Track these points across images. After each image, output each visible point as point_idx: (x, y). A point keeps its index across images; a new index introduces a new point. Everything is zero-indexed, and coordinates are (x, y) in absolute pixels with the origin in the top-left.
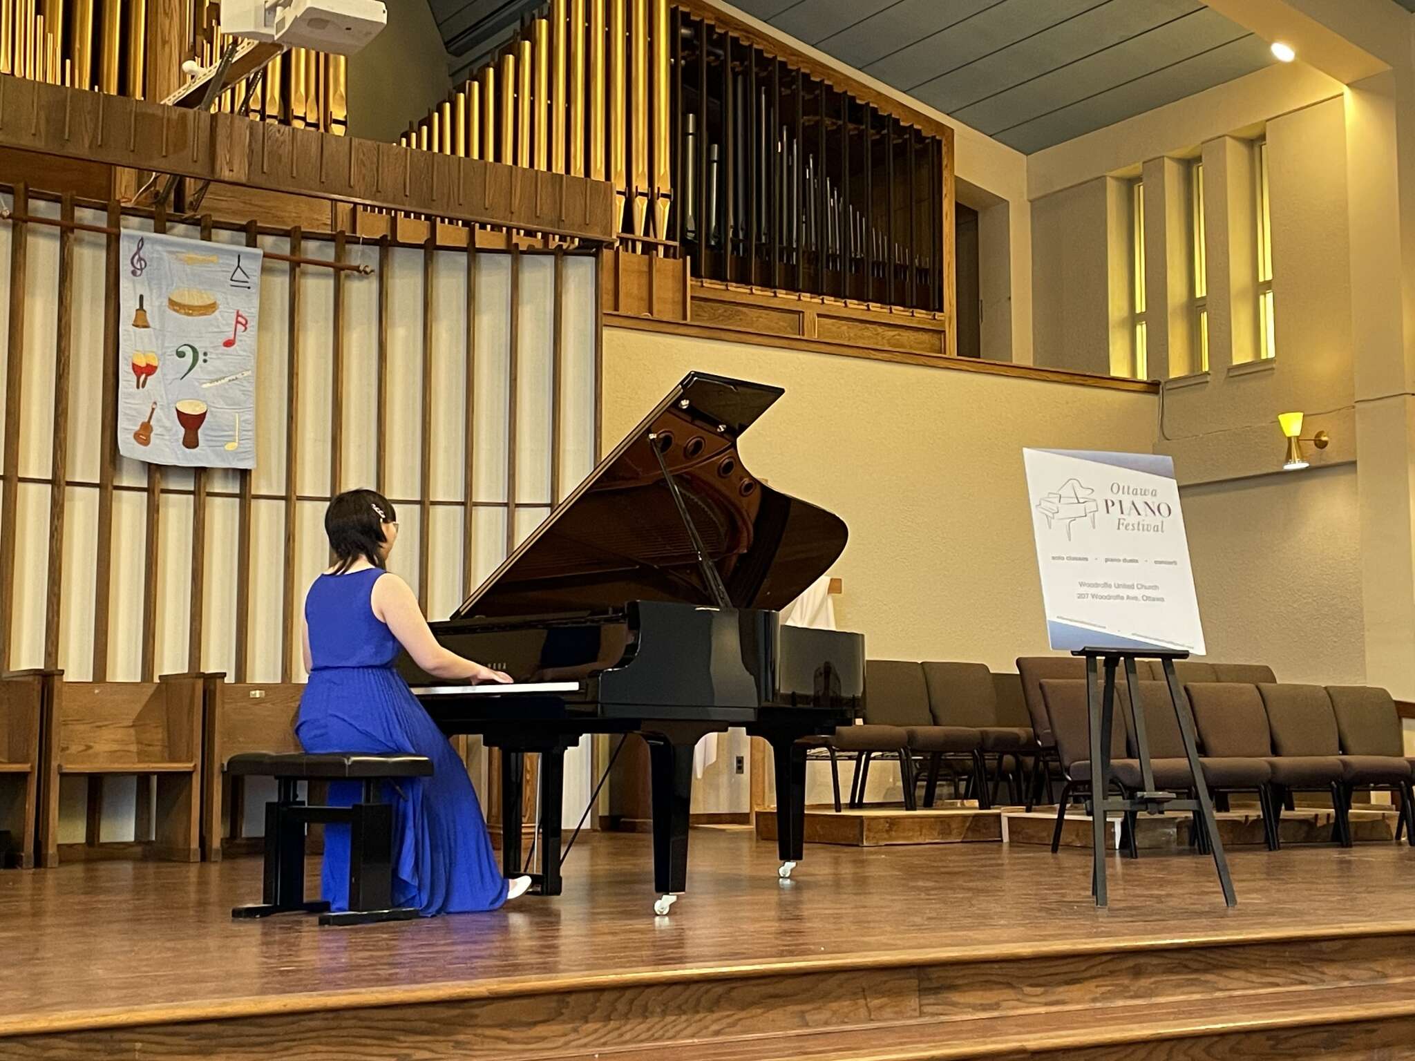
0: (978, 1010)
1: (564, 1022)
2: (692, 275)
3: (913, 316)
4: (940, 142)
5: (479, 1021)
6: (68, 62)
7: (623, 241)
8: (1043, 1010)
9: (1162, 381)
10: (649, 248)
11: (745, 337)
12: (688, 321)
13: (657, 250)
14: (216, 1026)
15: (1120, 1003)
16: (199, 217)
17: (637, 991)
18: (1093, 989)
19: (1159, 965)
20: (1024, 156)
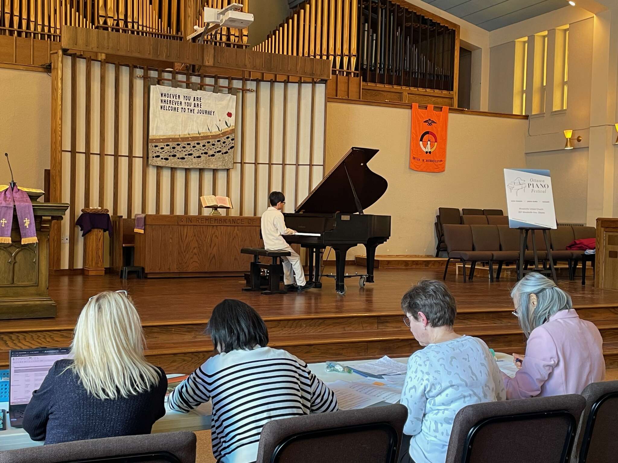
2: (363, 82)
3: (442, 93)
4: (455, 31)
6: (160, 20)
7: (339, 71)
9: (529, 115)
10: (348, 74)
11: (379, 104)
12: (361, 99)
13: (351, 74)
14: (192, 325)
16: (200, 74)
17: (299, 321)
20: (488, 32)
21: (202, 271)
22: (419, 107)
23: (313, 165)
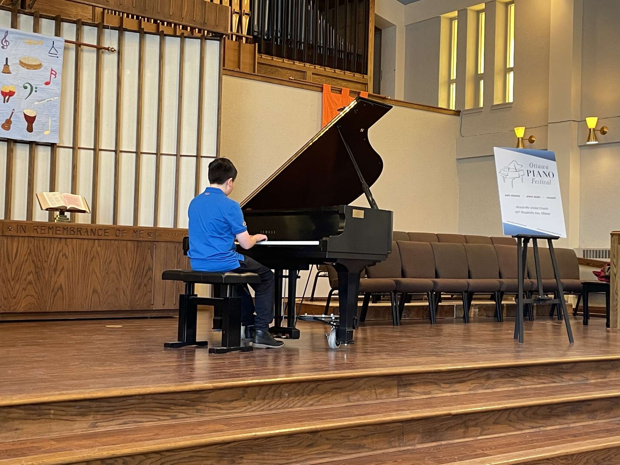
0: (421, 395)
1: (245, 400)
2: (258, 52)
3: (354, 76)
5: (207, 400)
8: (449, 394)
9: (462, 110)
10: (239, 38)
11: (282, 82)
12: (256, 73)
13: (242, 39)
14: (88, 402)
15: (481, 391)
16: (33, 12)
17: (277, 386)
18: (469, 385)
19: (496, 375)
20: (404, 5)
21: (39, 311)
22: (331, 89)
23: (202, 157)
